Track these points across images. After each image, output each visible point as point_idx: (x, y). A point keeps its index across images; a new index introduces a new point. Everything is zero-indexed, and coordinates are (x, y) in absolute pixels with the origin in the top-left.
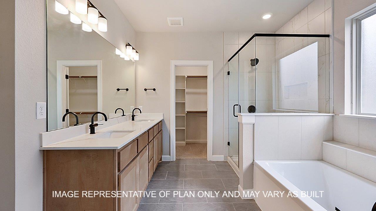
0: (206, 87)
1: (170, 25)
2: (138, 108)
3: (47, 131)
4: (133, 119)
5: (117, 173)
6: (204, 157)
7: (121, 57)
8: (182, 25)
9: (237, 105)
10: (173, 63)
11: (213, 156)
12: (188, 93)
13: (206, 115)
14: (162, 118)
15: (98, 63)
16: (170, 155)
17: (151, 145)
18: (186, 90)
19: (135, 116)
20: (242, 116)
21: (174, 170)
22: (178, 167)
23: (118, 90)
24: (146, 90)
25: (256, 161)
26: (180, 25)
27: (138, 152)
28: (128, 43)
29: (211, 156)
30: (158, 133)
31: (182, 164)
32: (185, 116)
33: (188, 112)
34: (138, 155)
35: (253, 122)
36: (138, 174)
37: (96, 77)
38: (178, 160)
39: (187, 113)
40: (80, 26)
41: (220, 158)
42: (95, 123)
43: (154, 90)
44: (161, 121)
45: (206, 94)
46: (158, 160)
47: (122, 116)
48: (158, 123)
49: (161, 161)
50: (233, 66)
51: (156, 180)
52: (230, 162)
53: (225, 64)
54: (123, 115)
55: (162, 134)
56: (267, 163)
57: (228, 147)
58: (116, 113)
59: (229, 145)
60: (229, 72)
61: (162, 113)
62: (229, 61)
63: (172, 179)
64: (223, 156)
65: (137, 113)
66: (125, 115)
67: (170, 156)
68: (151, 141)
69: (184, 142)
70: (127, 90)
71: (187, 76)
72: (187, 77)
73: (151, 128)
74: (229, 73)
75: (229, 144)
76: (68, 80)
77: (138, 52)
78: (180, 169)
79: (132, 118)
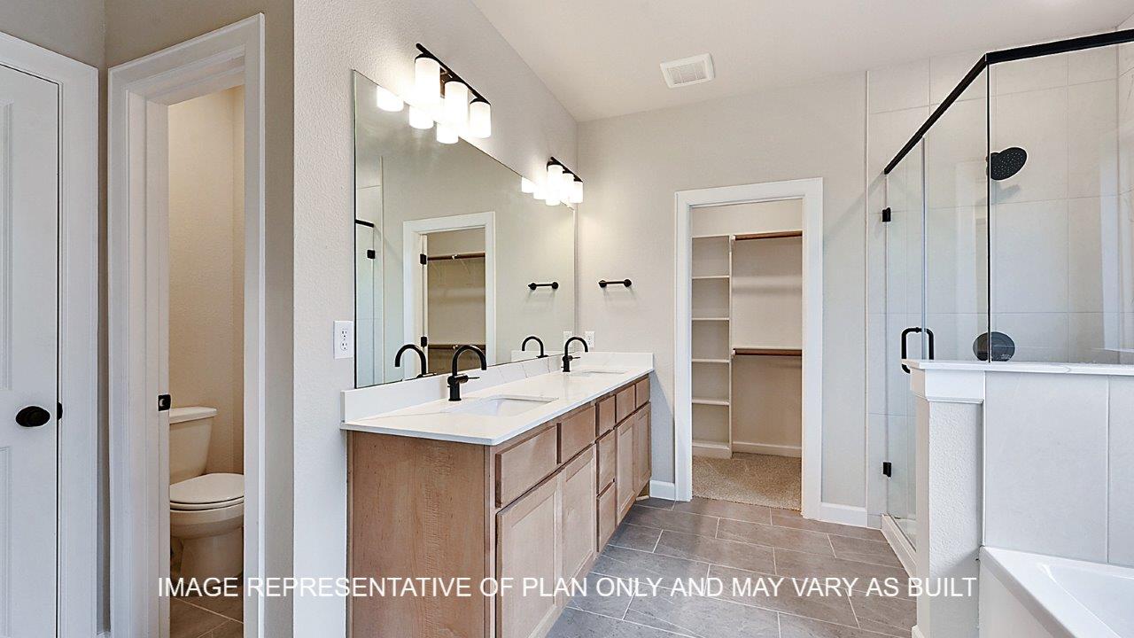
0: (797, 269)
1: (670, 84)
2: (580, 337)
3: (355, 388)
4: (566, 369)
5: (493, 511)
6: (790, 504)
7: (536, 197)
8: (709, 77)
9: (918, 330)
10: (685, 198)
11: (825, 505)
12: (738, 291)
13: (798, 363)
14: (649, 368)
15: (487, 219)
16: (674, 482)
17: (609, 446)
18: (734, 283)
19: (571, 358)
20: (923, 370)
21: (682, 531)
22: (697, 522)
23: (533, 287)
24: (603, 285)
25: (990, 549)
26: (704, 78)
27: (558, 462)
28: (552, 158)
29: (813, 505)
30: (635, 412)
31: (710, 515)
32: (728, 364)
33: (739, 353)
34: (559, 470)
35: (980, 395)
36: (560, 520)
37: (484, 255)
38: (700, 503)
39: (736, 354)
40: (432, 132)
41: (854, 516)
42: (460, 374)
43: (628, 283)
44: (646, 376)
45: (798, 291)
46: (632, 493)
47: (539, 357)
48: (634, 383)
49: (647, 497)
50: (903, 188)
51: (624, 550)
52: (890, 534)
53: (871, 186)
54: (542, 356)
55: (649, 414)
56: (1045, 566)
57: (884, 481)
58: (523, 350)
59: (889, 475)
60: (889, 209)
61: (652, 354)
62: (887, 171)
63: (673, 555)
64: (864, 510)
65: (576, 350)
66: (546, 356)
67: (672, 484)
68: (609, 431)
69: (727, 448)
70: (555, 286)
71: (734, 238)
72: (737, 239)
73: (607, 396)
74: (886, 216)
75: (887, 469)
76: (426, 266)
77: (580, 180)
78: (703, 531)
79: (562, 365)
